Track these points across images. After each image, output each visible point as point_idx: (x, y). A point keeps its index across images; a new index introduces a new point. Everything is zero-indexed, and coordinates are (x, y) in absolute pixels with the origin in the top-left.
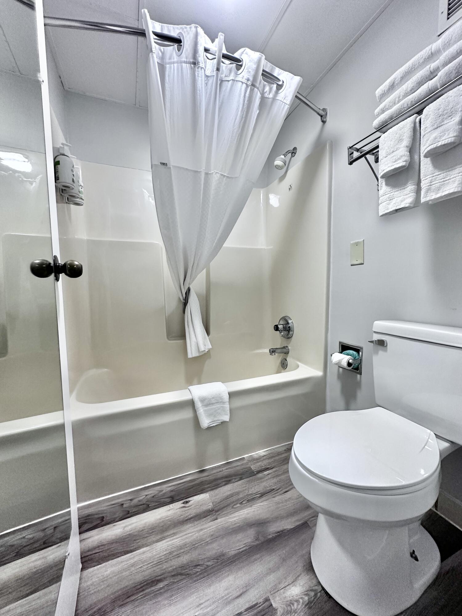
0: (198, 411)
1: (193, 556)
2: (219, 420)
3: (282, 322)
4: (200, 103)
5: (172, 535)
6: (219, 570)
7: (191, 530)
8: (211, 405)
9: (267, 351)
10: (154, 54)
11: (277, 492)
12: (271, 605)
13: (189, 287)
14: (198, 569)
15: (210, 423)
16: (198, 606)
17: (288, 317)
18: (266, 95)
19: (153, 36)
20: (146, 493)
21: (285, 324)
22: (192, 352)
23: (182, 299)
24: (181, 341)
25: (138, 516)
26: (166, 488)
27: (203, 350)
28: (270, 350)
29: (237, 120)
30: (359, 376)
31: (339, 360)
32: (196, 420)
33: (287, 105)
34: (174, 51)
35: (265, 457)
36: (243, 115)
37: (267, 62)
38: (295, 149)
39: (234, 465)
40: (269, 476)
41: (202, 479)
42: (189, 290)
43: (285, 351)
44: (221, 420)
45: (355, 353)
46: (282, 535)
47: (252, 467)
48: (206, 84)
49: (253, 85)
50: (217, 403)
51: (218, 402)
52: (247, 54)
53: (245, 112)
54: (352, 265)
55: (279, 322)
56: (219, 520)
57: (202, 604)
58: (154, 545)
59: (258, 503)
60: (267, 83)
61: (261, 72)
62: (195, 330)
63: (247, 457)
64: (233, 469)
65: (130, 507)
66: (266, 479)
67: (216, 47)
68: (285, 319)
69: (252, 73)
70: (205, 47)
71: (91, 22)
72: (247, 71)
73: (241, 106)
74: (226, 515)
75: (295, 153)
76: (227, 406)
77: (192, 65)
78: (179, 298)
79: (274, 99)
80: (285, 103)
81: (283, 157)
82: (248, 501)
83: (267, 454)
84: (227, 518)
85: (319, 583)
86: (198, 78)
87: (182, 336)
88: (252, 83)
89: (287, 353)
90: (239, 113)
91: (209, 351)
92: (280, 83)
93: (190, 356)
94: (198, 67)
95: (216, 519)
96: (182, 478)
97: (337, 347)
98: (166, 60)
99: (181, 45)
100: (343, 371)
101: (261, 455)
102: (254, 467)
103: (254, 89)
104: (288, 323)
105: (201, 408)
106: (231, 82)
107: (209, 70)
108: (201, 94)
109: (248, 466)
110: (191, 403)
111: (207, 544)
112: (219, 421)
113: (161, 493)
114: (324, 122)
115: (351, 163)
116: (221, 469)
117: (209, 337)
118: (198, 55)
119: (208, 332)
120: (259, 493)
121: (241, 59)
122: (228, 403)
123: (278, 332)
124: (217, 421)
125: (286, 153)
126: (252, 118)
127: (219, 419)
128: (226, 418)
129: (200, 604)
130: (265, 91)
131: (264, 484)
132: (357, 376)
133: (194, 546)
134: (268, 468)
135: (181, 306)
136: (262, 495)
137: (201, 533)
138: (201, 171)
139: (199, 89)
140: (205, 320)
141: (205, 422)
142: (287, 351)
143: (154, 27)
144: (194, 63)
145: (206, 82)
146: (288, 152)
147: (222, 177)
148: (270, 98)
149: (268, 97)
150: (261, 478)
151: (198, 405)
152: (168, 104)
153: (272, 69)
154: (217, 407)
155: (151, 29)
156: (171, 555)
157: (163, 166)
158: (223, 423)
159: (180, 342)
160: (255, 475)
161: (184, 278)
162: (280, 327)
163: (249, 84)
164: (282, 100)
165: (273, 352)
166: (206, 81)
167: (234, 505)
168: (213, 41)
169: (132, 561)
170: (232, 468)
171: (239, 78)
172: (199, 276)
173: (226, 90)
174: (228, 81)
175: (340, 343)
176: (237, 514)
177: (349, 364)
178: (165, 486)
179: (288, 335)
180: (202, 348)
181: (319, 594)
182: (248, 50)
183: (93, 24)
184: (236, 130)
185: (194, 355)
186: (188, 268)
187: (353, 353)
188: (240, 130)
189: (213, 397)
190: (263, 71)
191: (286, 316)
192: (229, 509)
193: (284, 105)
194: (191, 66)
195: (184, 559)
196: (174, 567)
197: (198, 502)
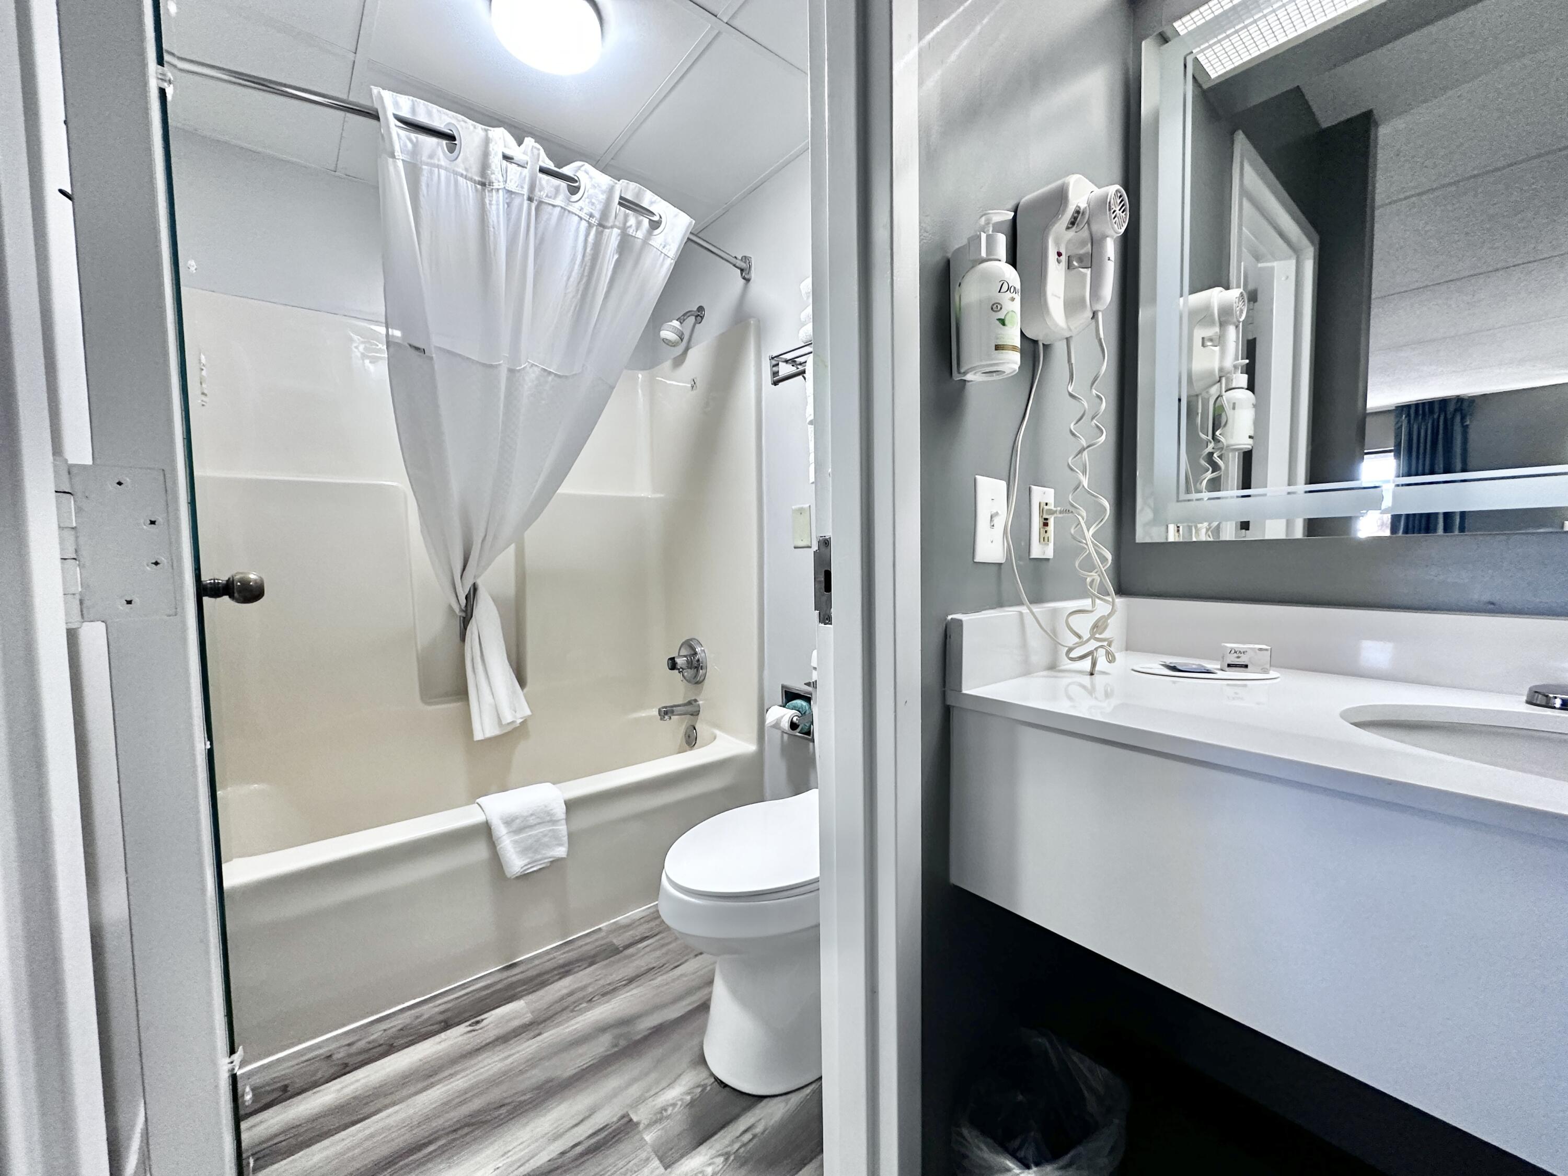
0: (499, 844)
1: (495, 1095)
2: (545, 858)
3: (684, 652)
4: (495, 249)
5: (449, 1078)
6: (544, 1101)
7: (489, 1061)
8: (527, 830)
9: (655, 712)
10: (397, 161)
11: (658, 970)
12: (631, 1120)
13: (474, 584)
14: (503, 1110)
15: (526, 865)
16: (503, 1156)
17: (695, 639)
18: (631, 231)
19: (393, 122)
20: (384, 1025)
21: (690, 656)
22: (484, 728)
23: (457, 610)
24: (459, 704)
25: (369, 1066)
26: (428, 1011)
27: (509, 721)
28: (660, 711)
29: (572, 279)
30: (811, 744)
31: (777, 719)
32: (496, 860)
33: (670, 259)
34: (440, 148)
35: (642, 921)
36: (584, 270)
37: (628, 183)
38: (701, 309)
39: (580, 943)
40: (648, 949)
41: (510, 979)
42: (475, 588)
43: (692, 710)
44: (550, 857)
45: (804, 703)
46: (659, 1031)
47: (615, 941)
48: (508, 204)
49: (600, 225)
50: (539, 824)
51: (543, 822)
52: (588, 173)
53: (587, 268)
54: (795, 548)
55: (679, 653)
56: (545, 1035)
57: (509, 1151)
58: (410, 1101)
59: (621, 995)
60: (630, 212)
61: (617, 200)
62: (492, 679)
63: (606, 926)
64: (575, 952)
65: (350, 1056)
66: (641, 954)
67: (525, 153)
68: (689, 645)
69: (599, 207)
70: (503, 153)
71: (255, 77)
72: (587, 200)
73: (579, 257)
74: (559, 1024)
75: (702, 318)
76: (563, 828)
77: (479, 187)
78: (450, 608)
79: (646, 242)
80: (665, 255)
81: (676, 323)
82: (604, 995)
83: (648, 913)
84: (562, 1027)
85: (712, 1075)
86: (491, 208)
87: (461, 692)
88: (599, 221)
89: (696, 714)
90: (576, 267)
91: (524, 723)
92: (656, 218)
93: (478, 736)
94: (490, 189)
95: (539, 1034)
96: (466, 986)
97: (779, 696)
98: (421, 157)
99: (456, 144)
100: (789, 738)
101: (635, 918)
102: (618, 941)
103: (602, 232)
104: (696, 653)
105: (504, 838)
106: (558, 210)
107: (513, 182)
108: (497, 233)
109: (608, 940)
110: (485, 831)
111: (521, 1072)
112: (546, 861)
113: (419, 1020)
114: (748, 280)
115: (775, 383)
116: (552, 956)
117: (525, 690)
118: (489, 172)
119: (521, 680)
120: (626, 978)
121: (576, 178)
122: (564, 822)
123: (676, 671)
124: (540, 860)
125: (684, 315)
126: (603, 278)
127: (545, 856)
128: (561, 851)
129: (505, 1153)
130: (628, 224)
131: (637, 963)
132: (809, 745)
133: (494, 1082)
134: (647, 937)
135: (456, 625)
136: (631, 981)
137: (510, 1060)
138: (500, 365)
139: (493, 225)
140: (514, 656)
141: (516, 863)
142: (696, 709)
143: (396, 104)
144: (483, 184)
145: (508, 201)
146: (687, 314)
147: (546, 374)
148: (638, 238)
149: (634, 235)
150: (633, 955)
151: (500, 830)
152: (425, 234)
153: (638, 195)
154: (541, 832)
155: (390, 110)
156: (447, 1105)
157: (414, 353)
158: (556, 862)
159: (453, 707)
160: (621, 952)
161: (462, 567)
162: (680, 661)
163: (593, 222)
164: (660, 249)
165: (666, 713)
166: (507, 199)
167: (575, 1007)
168: (520, 143)
169: (367, 1132)
170: (572, 950)
171: (574, 208)
172: (500, 559)
173: (549, 219)
174: (554, 206)
175: (783, 687)
176: (580, 1019)
177: (793, 726)
178: (425, 1007)
179: (695, 677)
180: (508, 717)
181: (708, 1088)
182: (587, 166)
183: (255, 80)
184: (570, 296)
185: (489, 734)
186: (472, 545)
187: (802, 705)
188: (579, 296)
189: (531, 812)
190: (621, 198)
191: (691, 640)
192: (565, 1016)
193: (664, 257)
194: (476, 187)
195: (476, 1104)
196: (455, 1120)
197: (503, 1017)
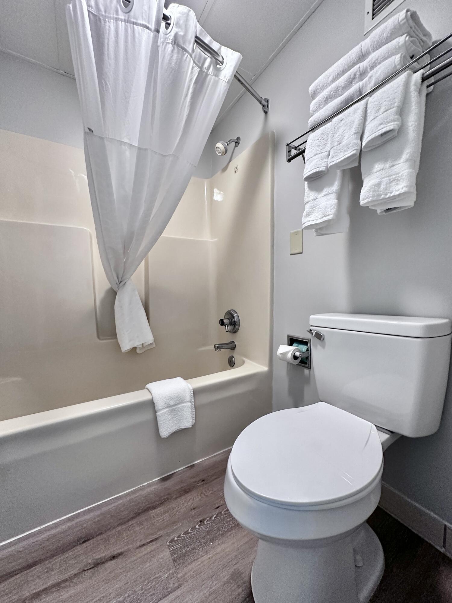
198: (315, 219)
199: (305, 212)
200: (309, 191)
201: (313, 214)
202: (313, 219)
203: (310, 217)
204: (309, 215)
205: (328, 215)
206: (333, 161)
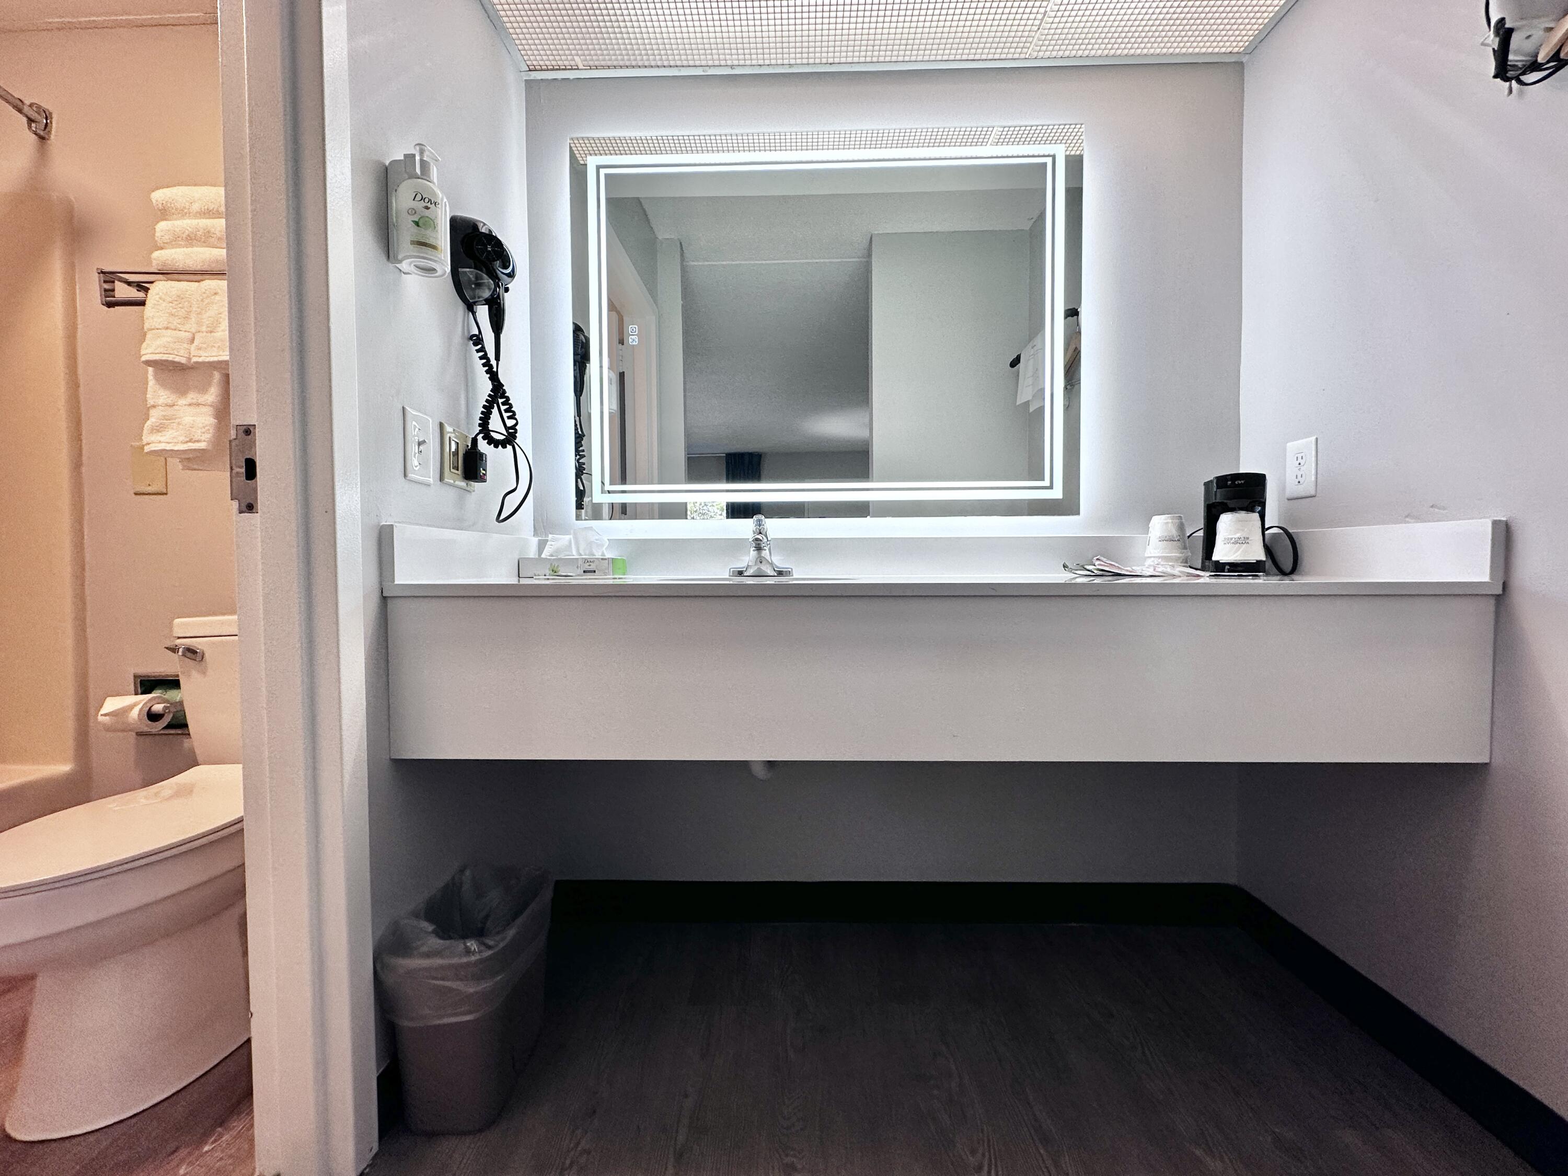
198: (171, 441)
199: (149, 423)
200: (158, 386)
201: (167, 430)
202: (167, 441)
203: (160, 434)
204: (158, 431)
205: (198, 441)
206: (200, 357)
